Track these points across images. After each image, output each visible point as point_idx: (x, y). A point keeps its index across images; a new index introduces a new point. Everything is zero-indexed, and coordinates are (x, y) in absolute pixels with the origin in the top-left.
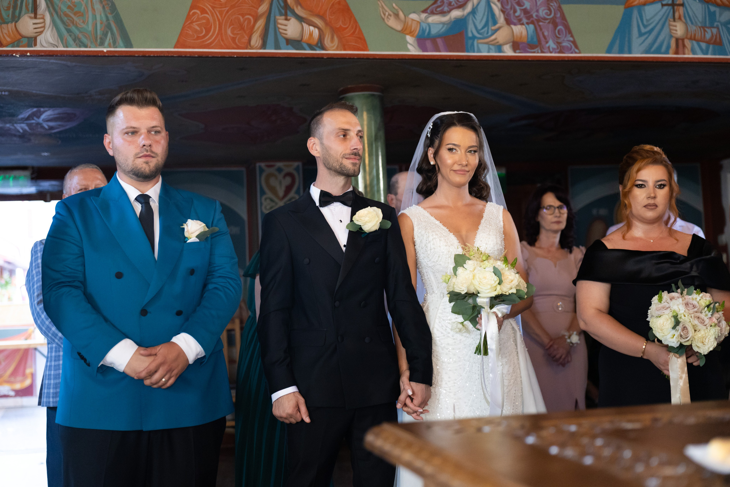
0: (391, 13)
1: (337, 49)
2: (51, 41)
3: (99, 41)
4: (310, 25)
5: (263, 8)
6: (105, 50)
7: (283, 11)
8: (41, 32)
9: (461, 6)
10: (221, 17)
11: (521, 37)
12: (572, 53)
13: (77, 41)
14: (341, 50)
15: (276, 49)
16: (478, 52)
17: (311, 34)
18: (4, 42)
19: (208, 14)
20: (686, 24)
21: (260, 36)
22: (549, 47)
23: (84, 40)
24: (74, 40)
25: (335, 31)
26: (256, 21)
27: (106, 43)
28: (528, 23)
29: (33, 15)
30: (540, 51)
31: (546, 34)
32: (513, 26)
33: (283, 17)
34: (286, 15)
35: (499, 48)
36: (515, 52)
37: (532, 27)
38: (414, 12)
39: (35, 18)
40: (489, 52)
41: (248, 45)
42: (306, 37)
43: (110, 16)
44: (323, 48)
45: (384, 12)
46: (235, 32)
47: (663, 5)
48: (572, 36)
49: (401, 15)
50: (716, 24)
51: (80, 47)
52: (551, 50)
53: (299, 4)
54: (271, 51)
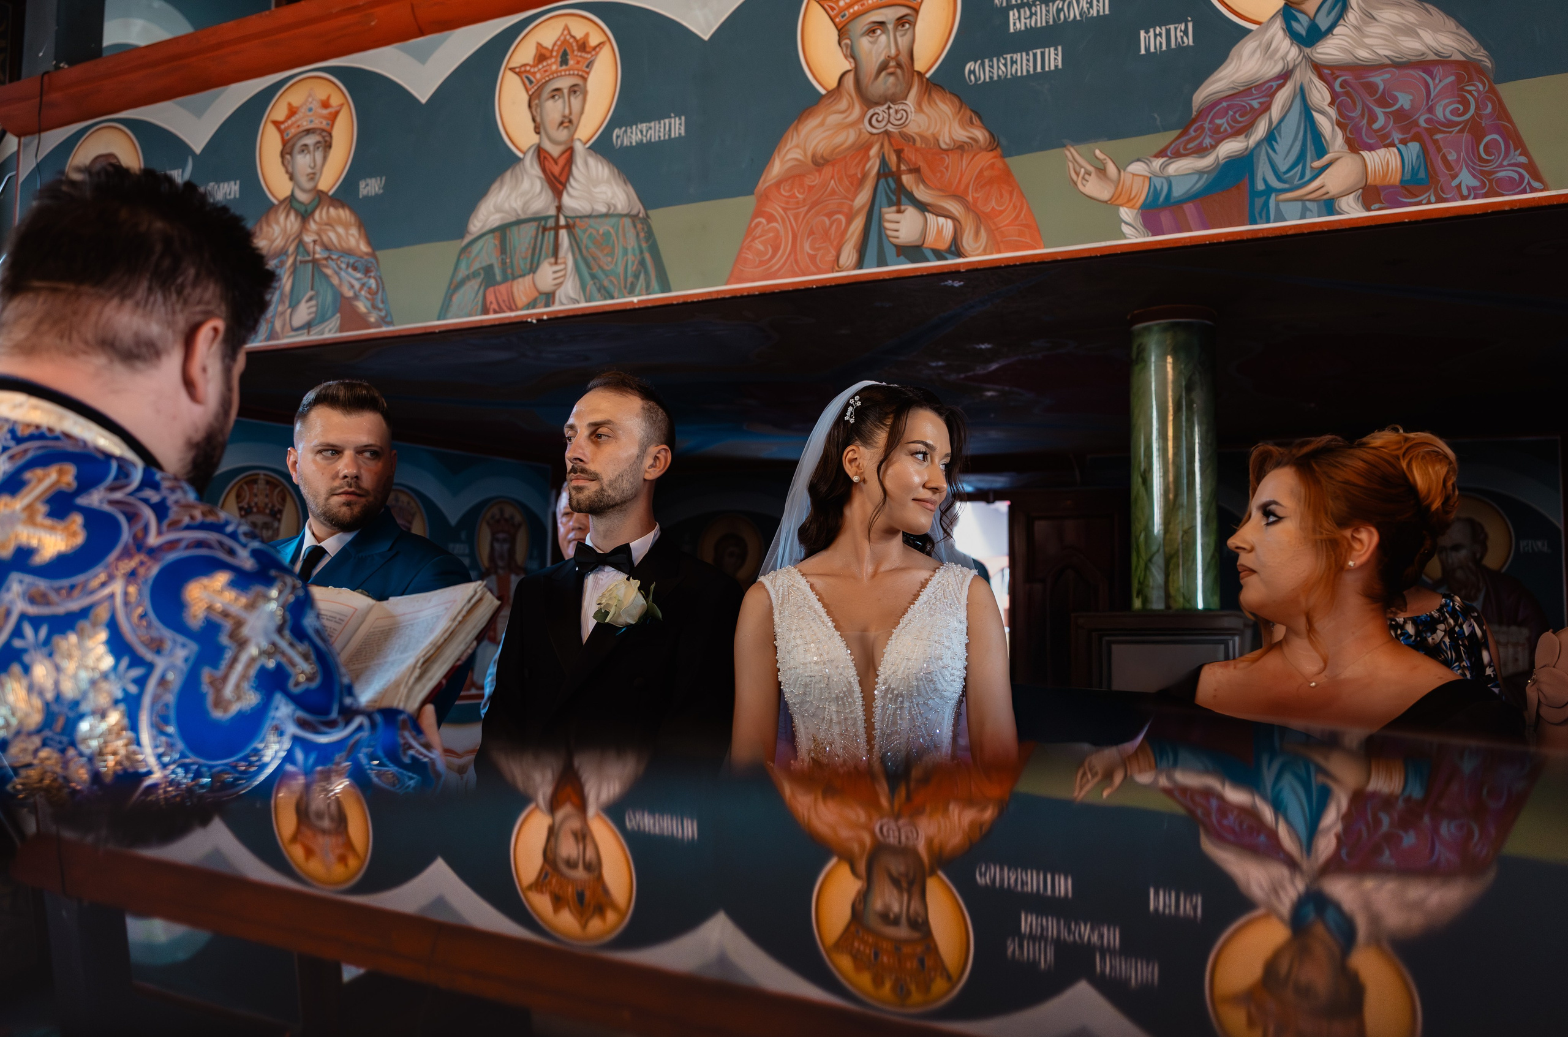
0: (1090, 168)
1: (985, 253)
2: (572, 295)
3: (628, 285)
4: (938, 215)
5: (863, 198)
6: (635, 300)
7: (894, 198)
8: (561, 284)
9: (1244, 130)
10: (797, 226)
11: (1385, 175)
12: (1524, 192)
13: (603, 291)
14: (992, 253)
15: (879, 266)
16: (1275, 221)
17: (940, 231)
18: (520, 304)
19: (779, 224)
21: (854, 248)
22: (1459, 186)
23: (611, 288)
24: (599, 290)
25: (981, 218)
26: (849, 222)
27: (637, 291)
28: (1404, 142)
29: (552, 260)
30: (1433, 199)
31: (1452, 157)
32: (1365, 154)
33: (894, 208)
34: (898, 203)
35: (1329, 205)
36: (1369, 210)
37: (1414, 147)
38: (1138, 160)
39: (556, 263)
40: (1303, 217)
41: (836, 265)
42: (931, 238)
43: (644, 246)
44: (959, 254)
45: (1077, 168)
46: (817, 246)
48: (1525, 153)
49: (1111, 169)
51: (605, 299)
52: (1465, 192)
53: (922, 180)
54: (870, 270)
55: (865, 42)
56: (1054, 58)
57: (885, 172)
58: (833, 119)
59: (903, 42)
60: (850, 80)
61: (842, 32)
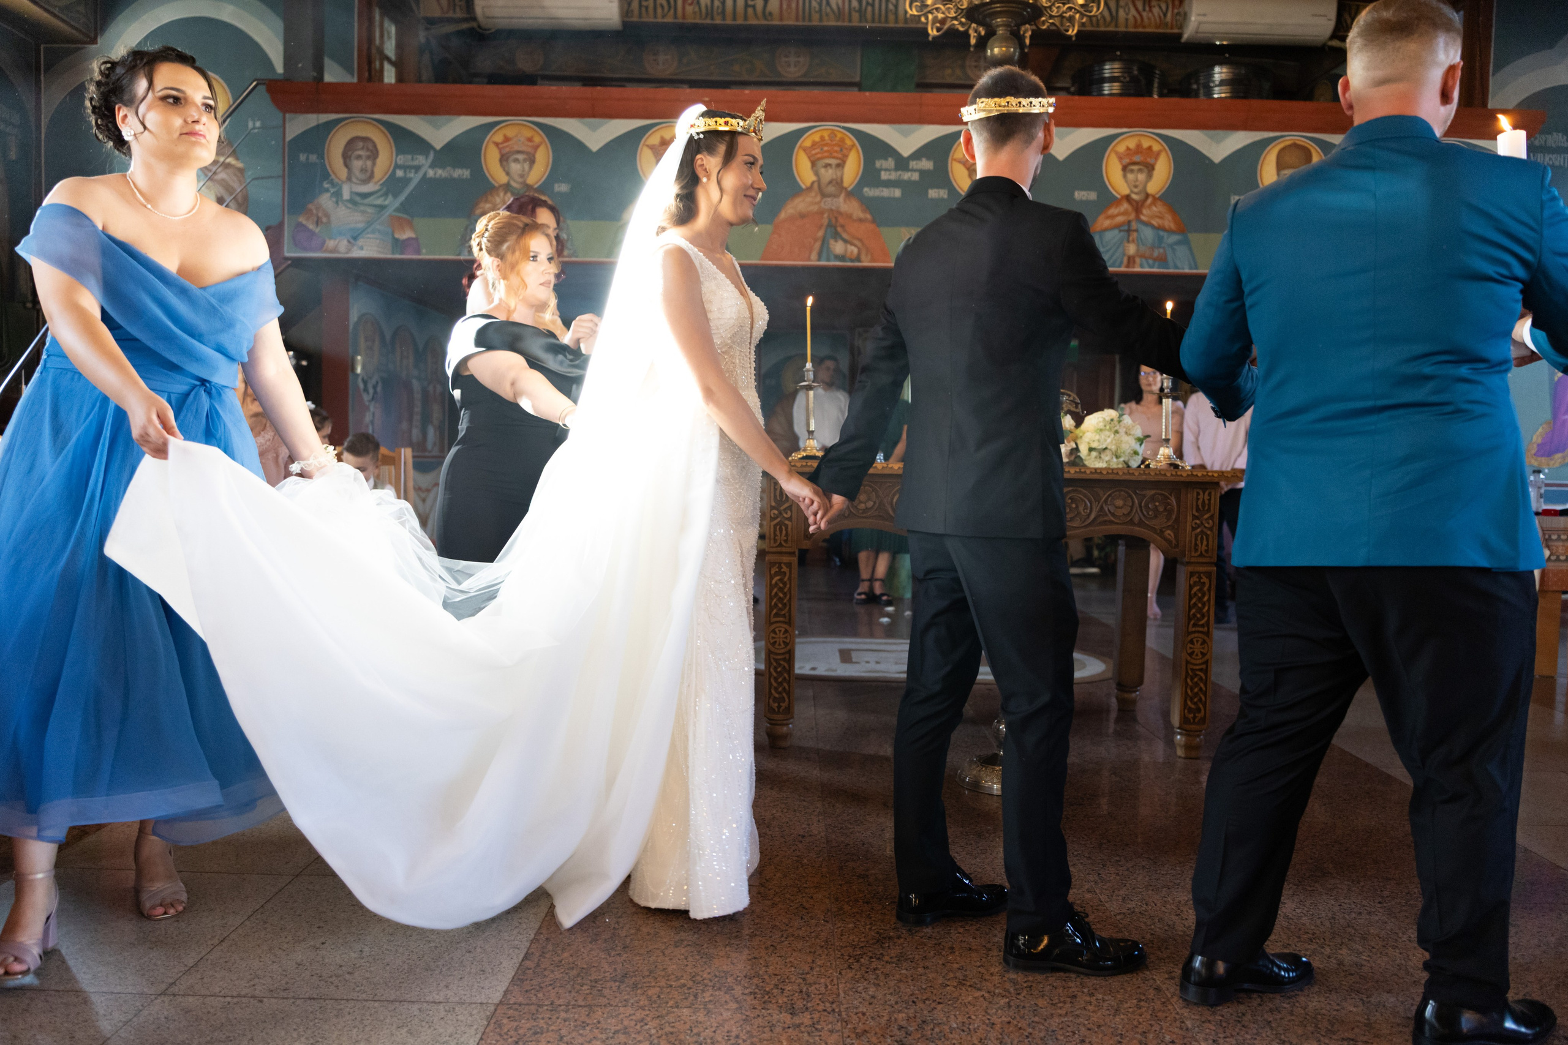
4: (852, 245)
5: (820, 234)
7: (834, 236)
15: (827, 262)
17: (852, 252)
19: (784, 238)
20: (1138, 246)
21: (817, 253)
25: (868, 249)
26: (815, 242)
33: (834, 240)
34: (835, 238)
41: (809, 259)
42: (848, 254)
47: (1120, 231)
50: (1163, 245)
53: (845, 231)
54: (823, 263)
55: (822, 171)
56: (897, 193)
57: (829, 225)
58: (808, 199)
59: (839, 174)
60: (816, 186)
61: (813, 164)
